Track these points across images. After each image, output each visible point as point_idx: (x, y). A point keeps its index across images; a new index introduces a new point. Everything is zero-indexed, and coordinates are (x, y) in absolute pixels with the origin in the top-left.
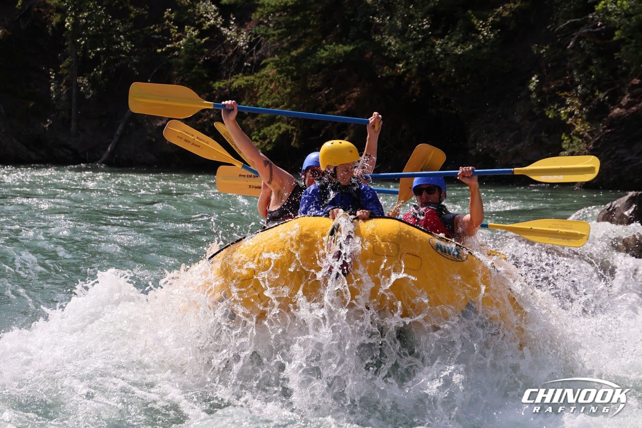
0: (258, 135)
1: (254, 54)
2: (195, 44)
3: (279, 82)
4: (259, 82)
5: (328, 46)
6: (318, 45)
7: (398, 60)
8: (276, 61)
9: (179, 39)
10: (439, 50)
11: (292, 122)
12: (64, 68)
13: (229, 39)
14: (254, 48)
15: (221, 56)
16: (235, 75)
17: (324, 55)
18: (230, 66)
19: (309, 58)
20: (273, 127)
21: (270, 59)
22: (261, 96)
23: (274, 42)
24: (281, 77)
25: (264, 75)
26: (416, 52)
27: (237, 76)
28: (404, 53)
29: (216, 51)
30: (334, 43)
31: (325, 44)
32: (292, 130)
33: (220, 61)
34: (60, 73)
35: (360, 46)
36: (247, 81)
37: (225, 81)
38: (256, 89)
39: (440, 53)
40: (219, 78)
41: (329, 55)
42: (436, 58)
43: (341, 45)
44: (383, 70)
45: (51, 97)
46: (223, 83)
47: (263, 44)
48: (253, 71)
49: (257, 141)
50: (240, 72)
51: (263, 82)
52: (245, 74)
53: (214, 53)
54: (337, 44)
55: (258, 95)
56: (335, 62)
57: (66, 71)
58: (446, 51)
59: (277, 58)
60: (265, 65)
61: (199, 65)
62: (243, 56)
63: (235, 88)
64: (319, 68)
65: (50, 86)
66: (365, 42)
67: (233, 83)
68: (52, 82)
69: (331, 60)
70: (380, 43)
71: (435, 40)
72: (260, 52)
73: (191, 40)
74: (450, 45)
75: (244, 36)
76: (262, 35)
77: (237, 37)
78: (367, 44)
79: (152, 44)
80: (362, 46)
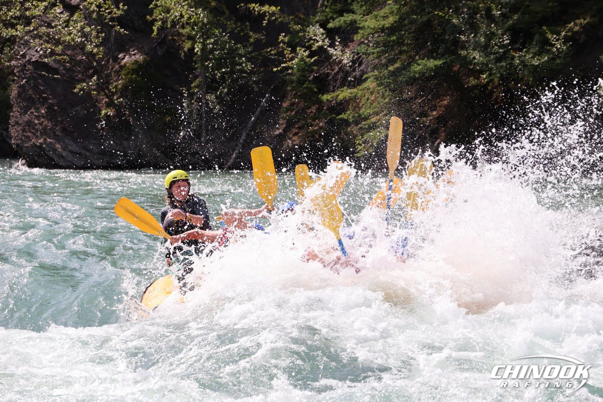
0: (361, 140)
1: (357, 70)
2: (306, 63)
3: (379, 93)
4: (362, 94)
5: (421, 61)
6: (412, 61)
7: (482, 72)
8: (376, 75)
9: (292, 59)
10: (518, 61)
12: (196, 87)
13: (334, 58)
14: (357, 65)
15: (328, 73)
17: (418, 69)
18: (336, 80)
19: (404, 72)
21: (370, 74)
22: (364, 107)
23: (373, 59)
24: (380, 89)
25: (365, 88)
26: (498, 64)
27: (342, 89)
28: (487, 65)
29: (324, 68)
30: (426, 59)
31: (418, 60)
33: (327, 77)
34: (191, 91)
35: (448, 60)
36: (351, 93)
37: (333, 94)
38: (358, 101)
39: (519, 64)
40: (328, 92)
41: (422, 69)
42: (515, 69)
43: (432, 60)
44: (469, 81)
46: (331, 96)
47: (364, 61)
48: (356, 84)
49: (360, 145)
50: (345, 86)
51: (365, 94)
52: (349, 88)
53: (322, 70)
54: (428, 59)
55: (361, 105)
56: (427, 75)
57: (196, 90)
58: (524, 63)
59: (376, 73)
60: (367, 79)
61: (310, 81)
62: (347, 72)
63: (341, 100)
64: (413, 80)
65: (183, 103)
66: (453, 57)
67: (339, 95)
68: (185, 99)
69: (424, 73)
70: (465, 57)
71: (514, 54)
72: (362, 68)
73: (302, 59)
74: (527, 58)
75: (348, 55)
76: (363, 54)
77: (342, 56)
78: (454, 58)
79: (269, 64)
80: (450, 60)
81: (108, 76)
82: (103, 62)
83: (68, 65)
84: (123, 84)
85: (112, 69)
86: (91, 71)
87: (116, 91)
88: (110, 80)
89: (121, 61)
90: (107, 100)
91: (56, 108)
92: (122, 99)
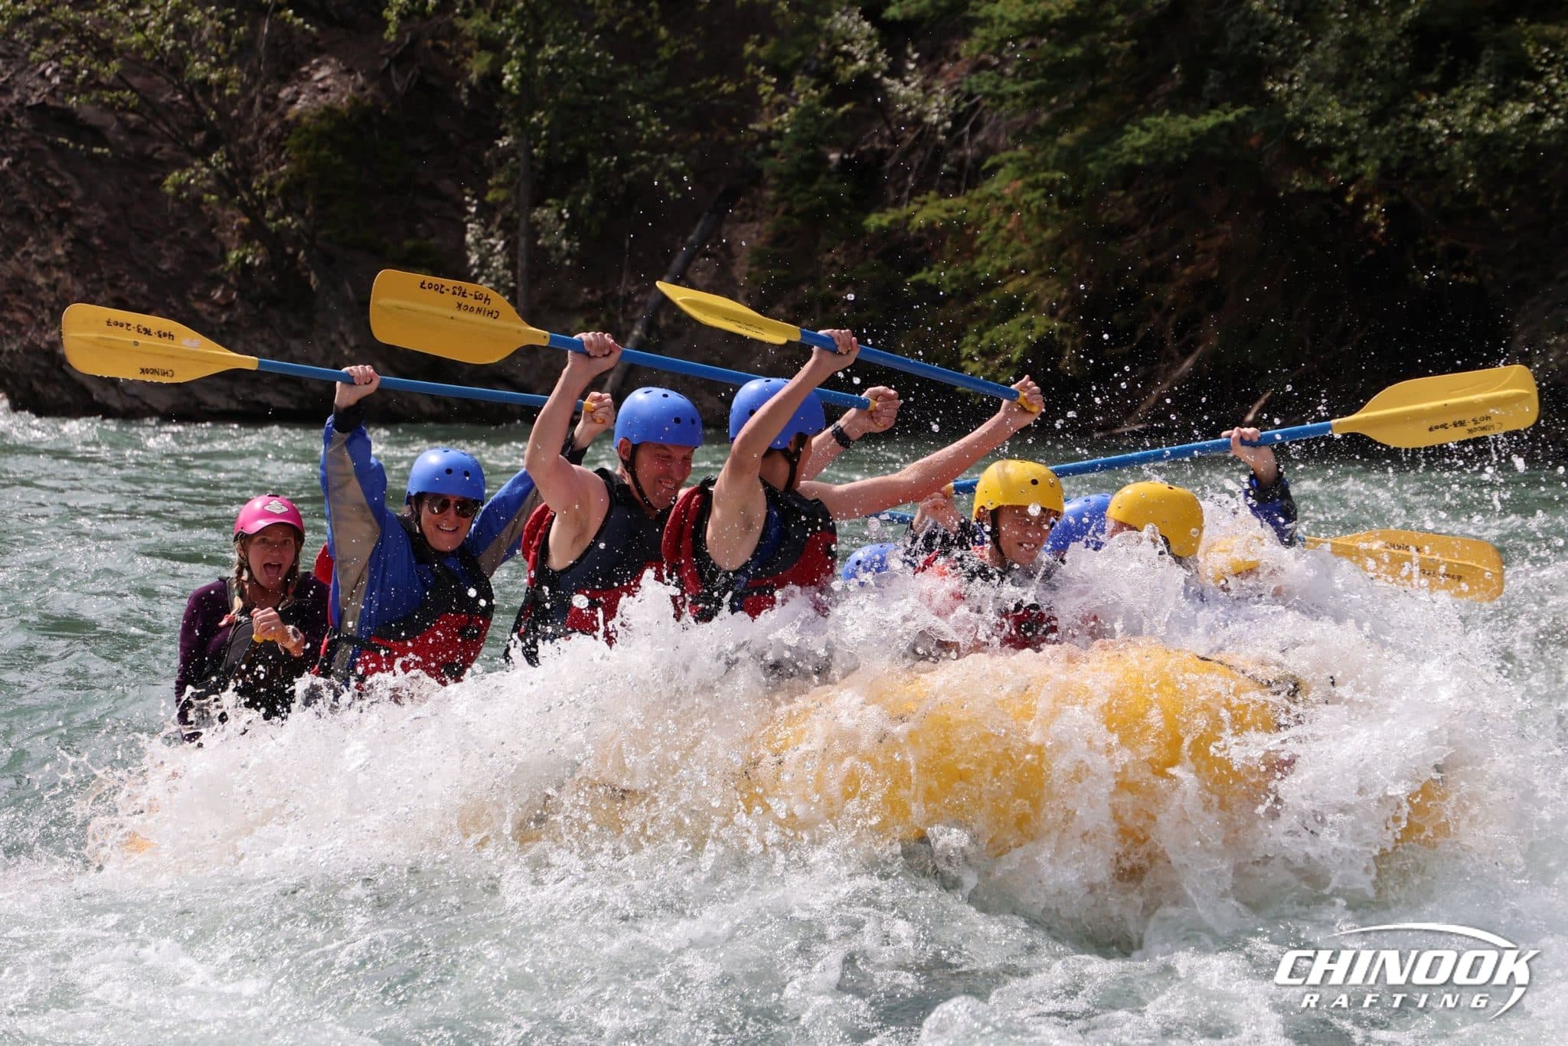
0: (975, 345)
1: (966, 142)
2: (819, 119)
3: (1029, 211)
4: (980, 212)
5: (1153, 119)
6: (1126, 116)
7: (1328, 152)
8: (1021, 159)
9: (781, 108)
10: (1434, 123)
11: (1061, 312)
12: (500, 186)
13: (900, 107)
14: (967, 129)
15: (883, 151)
16: (919, 195)
17: (1142, 142)
18: (907, 173)
19: (1103, 150)
20: (1012, 325)
21: (1005, 155)
22: (985, 249)
23: (1014, 114)
24: (1033, 201)
25: (991, 195)
26: (1377, 130)
27: (923, 198)
28: (1344, 132)
29: (872, 137)
30: (1167, 112)
31: (1144, 116)
32: (1062, 332)
33: (881, 163)
34: (490, 197)
35: (1231, 117)
36: (949, 210)
37: (896, 211)
38: (971, 231)
39: (1435, 132)
40: (880, 204)
41: (1154, 143)
42: (1425, 145)
43: (1183, 117)
44: (1291, 178)
45: (467, 259)
46: (890, 217)
47: (987, 117)
48: (963, 184)
49: (974, 360)
50: (931, 188)
51: (988, 211)
52: (943, 194)
53: (865, 143)
54: (1174, 113)
55: (977, 243)
56: (1170, 158)
57: (501, 195)
58: (1449, 128)
59: (1022, 151)
60: (995, 168)
61: (829, 174)
62: (939, 147)
63: (920, 230)
64: (1128, 176)
65: (465, 231)
66: (1246, 108)
67: (909, 217)
68: (471, 221)
69: (1160, 155)
70: (1283, 103)
71: (1423, 99)
72: (980, 137)
73: (807, 112)
74: (1459, 113)
75: (941, 98)
76: (986, 95)
77: (925, 100)
78: (1248, 113)
79: (714, 123)
80: (1237, 117)
81: (249, 151)
82: (235, 113)
83: (132, 117)
84: (291, 176)
85: (261, 131)
86: (199, 137)
87: (270, 197)
88: (253, 163)
89: (286, 109)
90: (246, 220)
91: (97, 241)
92: (289, 219)
